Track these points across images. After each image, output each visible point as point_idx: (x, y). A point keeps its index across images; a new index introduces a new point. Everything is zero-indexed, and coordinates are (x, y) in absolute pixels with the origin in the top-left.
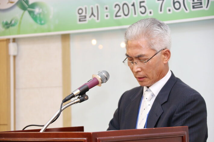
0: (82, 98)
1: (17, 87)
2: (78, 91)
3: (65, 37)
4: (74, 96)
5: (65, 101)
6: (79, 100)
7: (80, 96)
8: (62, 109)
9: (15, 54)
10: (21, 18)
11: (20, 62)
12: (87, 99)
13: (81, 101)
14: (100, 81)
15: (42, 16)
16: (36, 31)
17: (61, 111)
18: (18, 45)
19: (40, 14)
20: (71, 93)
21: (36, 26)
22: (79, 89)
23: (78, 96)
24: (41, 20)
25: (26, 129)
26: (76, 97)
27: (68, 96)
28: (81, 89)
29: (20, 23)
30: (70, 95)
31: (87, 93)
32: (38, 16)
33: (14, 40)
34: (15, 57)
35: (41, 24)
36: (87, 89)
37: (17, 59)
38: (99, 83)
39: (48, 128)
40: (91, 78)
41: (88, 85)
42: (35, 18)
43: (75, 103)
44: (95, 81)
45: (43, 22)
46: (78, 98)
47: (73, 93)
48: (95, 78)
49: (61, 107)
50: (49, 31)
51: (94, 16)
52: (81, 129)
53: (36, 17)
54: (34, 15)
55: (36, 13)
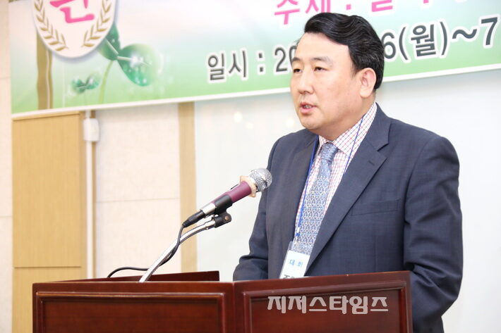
0: (220, 219)
1: (98, 199)
2: (213, 207)
3: (186, 108)
4: (204, 216)
5: (187, 224)
6: (213, 223)
7: (217, 216)
8: (181, 239)
9: (95, 139)
10: (106, 74)
11: (104, 153)
12: (230, 220)
13: (217, 225)
14: (253, 188)
15: (143, 71)
16: (132, 98)
17: (179, 243)
18: (100, 124)
19: (139, 66)
20: (198, 210)
21: (132, 87)
22: (215, 202)
23: (212, 216)
24: (141, 78)
25: (114, 276)
26: (209, 218)
27: (193, 216)
28: (218, 203)
29: (104, 83)
30: (196, 214)
31: (229, 210)
32: (137, 69)
33: (94, 114)
34: (94, 144)
35: (143, 85)
36: (229, 203)
37: (98, 147)
38: (253, 191)
39: (155, 274)
40: (238, 182)
41: (231, 195)
42: (130, 73)
43: (205, 229)
44: (244, 188)
45: (145, 81)
46: (212, 218)
47: (201, 211)
48: (243, 183)
49: (180, 236)
50: (157, 97)
51: (239, 70)
52: (215, 275)
53: (133, 71)
54: (129, 68)
55: (132, 65)
